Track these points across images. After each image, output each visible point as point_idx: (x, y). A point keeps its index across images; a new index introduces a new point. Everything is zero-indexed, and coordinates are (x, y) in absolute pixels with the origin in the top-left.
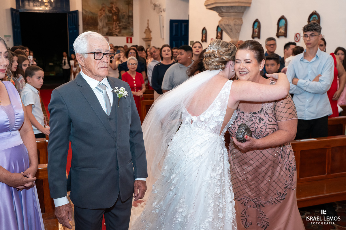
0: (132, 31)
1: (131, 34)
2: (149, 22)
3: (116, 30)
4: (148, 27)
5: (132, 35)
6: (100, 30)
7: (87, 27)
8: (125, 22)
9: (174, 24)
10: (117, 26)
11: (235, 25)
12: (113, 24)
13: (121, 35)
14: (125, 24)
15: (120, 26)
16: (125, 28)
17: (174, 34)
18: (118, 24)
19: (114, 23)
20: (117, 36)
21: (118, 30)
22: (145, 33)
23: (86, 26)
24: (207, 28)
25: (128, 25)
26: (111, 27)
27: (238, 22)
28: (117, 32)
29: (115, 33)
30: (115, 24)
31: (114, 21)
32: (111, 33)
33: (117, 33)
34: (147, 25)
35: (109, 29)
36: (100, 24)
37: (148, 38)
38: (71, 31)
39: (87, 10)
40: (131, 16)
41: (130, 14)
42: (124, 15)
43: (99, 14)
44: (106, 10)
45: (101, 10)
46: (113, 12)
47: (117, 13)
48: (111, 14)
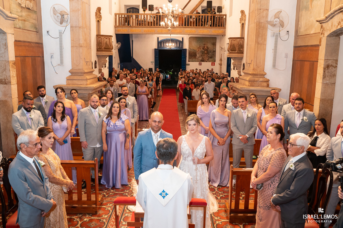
0: (215, 59)
2: (222, 55)
5: (215, 61)
8: (211, 55)
10: (206, 57)
11: (238, 64)
15: (208, 57)
16: (211, 58)
18: (207, 55)
19: (205, 55)
20: (206, 62)
21: (207, 59)
23: (190, 56)
25: (213, 56)
26: (203, 57)
29: (205, 60)
31: (205, 54)
34: (221, 57)
36: (198, 55)
37: (221, 64)
38: (183, 59)
39: (191, 48)
40: (215, 51)
41: (214, 50)
42: (211, 51)
43: (197, 50)
44: (201, 48)
45: (198, 48)
46: (205, 49)
47: (207, 49)
48: (204, 50)
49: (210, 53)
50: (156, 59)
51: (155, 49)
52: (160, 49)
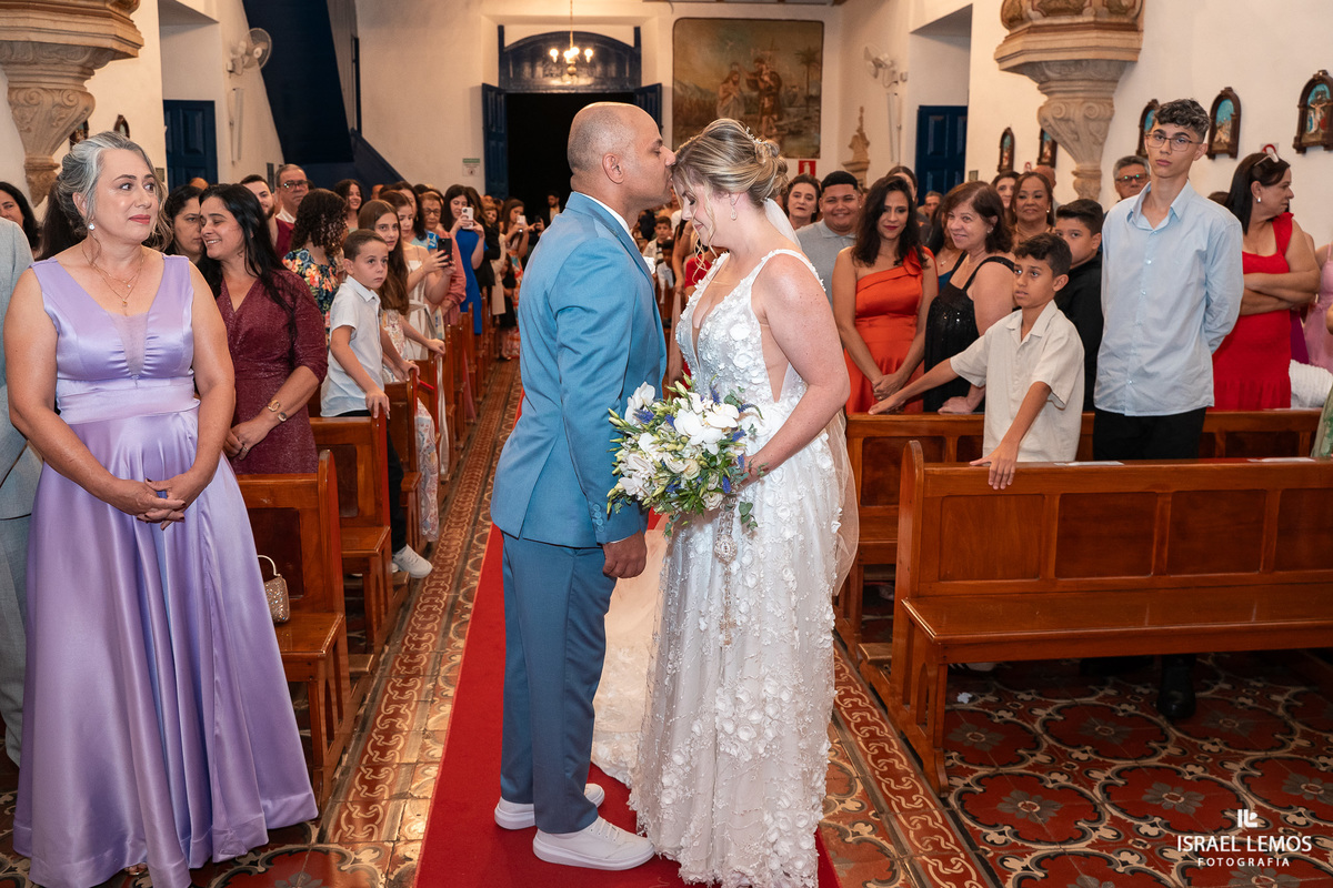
0: (816, 143)
1: (812, 150)
2: (864, 115)
4: (860, 130)
5: (817, 154)
7: (684, 132)
8: (795, 117)
9: (932, 120)
10: (771, 128)
11: (1086, 118)
12: (761, 122)
14: (796, 120)
15: (780, 128)
16: (796, 133)
17: (931, 149)
18: (775, 121)
19: (765, 118)
22: (851, 147)
23: (681, 127)
24: (1015, 131)
25: (805, 123)
27: (1097, 109)
30: (768, 122)
31: (763, 114)
34: (858, 124)
37: (858, 163)
39: (686, 82)
40: (817, 99)
41: (813, 92)
42: (795, 96)
43: (721, 94)
44: (743, 82)
45: (726, 82)
46: (761, 85)
47: (774, 90)
48: (755, 94)
49: (792, 110)
50: (493, 143)
51: (486, 88)
52: (513, 89)
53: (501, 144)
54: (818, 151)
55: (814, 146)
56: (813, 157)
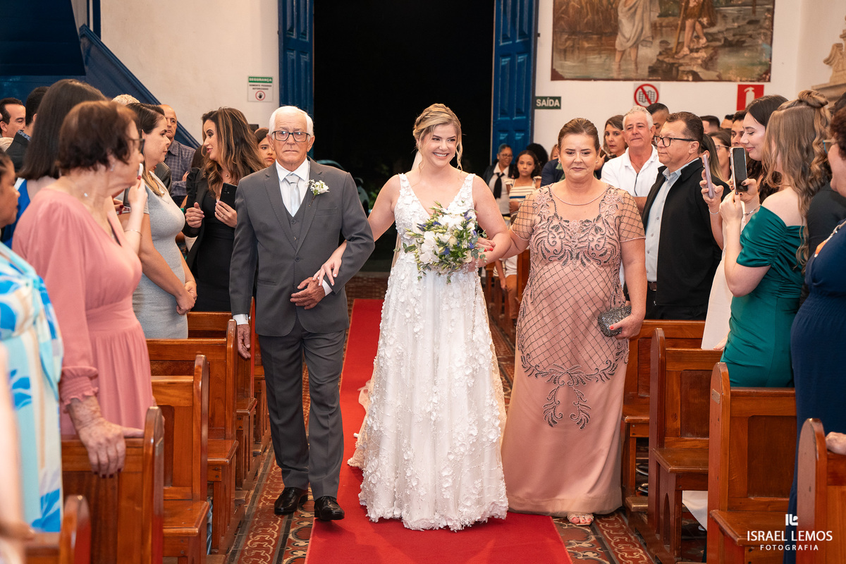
0: (765, 58)
1: (758, 70)
3: (695, 55)
5: (766, 75)
6: (623, 52)
10: (698, 38)
13: (713, 74)
18: (703, 26)
19: (689, 23)
28: (699, 61)
29: (688, 68)
30: (693, 28)
31: (687, 16)
32: (673, 64)
33: (695, 69)
35: (666, 51)
36: (628, 29)
38: (505, 61)
50: (292, 55)
53: (305, 58)
54: (768, 71)
55: (761, 64)
56: (759, 80)
